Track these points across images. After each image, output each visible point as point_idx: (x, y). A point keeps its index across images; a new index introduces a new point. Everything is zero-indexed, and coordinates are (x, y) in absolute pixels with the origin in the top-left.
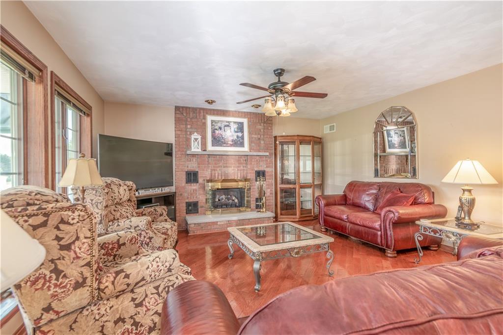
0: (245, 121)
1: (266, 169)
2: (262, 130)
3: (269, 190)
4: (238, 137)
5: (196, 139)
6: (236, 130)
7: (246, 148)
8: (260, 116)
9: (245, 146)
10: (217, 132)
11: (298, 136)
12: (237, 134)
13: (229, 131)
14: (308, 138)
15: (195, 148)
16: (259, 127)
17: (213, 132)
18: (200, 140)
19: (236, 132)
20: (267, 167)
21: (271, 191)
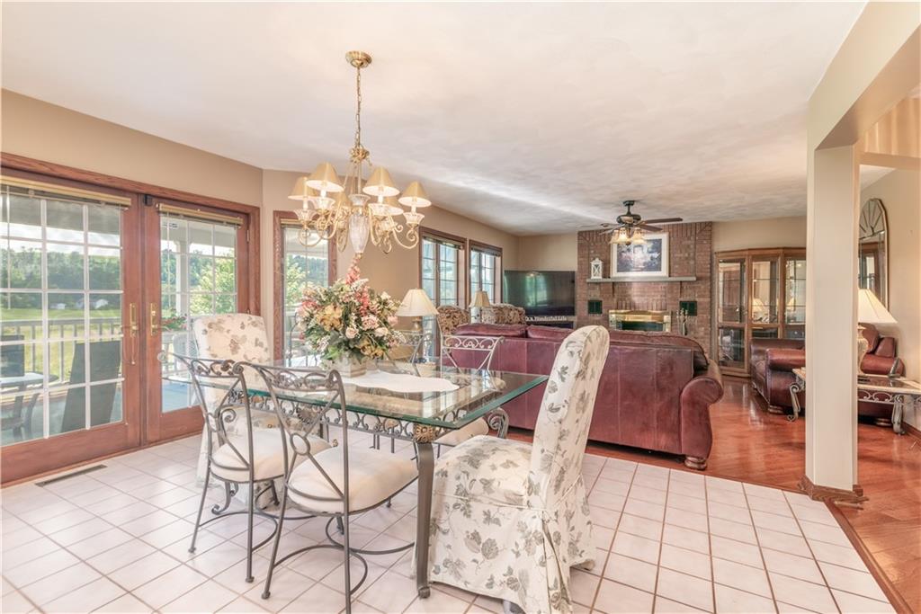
0: (664, 237)
1: (697, 300)
2: (692, 246)
3: (703, 328)
4: (652, 258)
5: (597, 266)
6: (650, 250)
7: (664, 272)
8: (689, 227)
9: (662, 269)
10: (624, 255)
11: (749, 249)
12: (651, 255)
13: (640, 252)
14: (772, 252)
15: (597, 276)
16: (686, 242)
17: (620, 255)
18: (600, 266)
19: (650, 252)
20: (699, 297)
21: (706, 330)
